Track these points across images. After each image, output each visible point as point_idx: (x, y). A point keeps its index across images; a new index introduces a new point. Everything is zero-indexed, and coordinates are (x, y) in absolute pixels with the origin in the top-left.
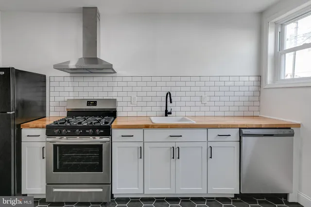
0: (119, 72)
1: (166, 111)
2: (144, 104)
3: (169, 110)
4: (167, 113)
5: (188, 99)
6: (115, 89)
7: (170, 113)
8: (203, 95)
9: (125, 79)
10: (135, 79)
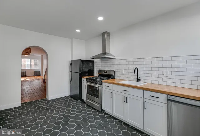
0: (117, 58)
1: (137, 78)
2: (127, 73)
3: (139, 78)
4: (138, 80)
5: (153, 72)
6: (115, 66)
7: (140, 80)
8: (165, 71)
9: (119, 61)
10: (123, 61)
